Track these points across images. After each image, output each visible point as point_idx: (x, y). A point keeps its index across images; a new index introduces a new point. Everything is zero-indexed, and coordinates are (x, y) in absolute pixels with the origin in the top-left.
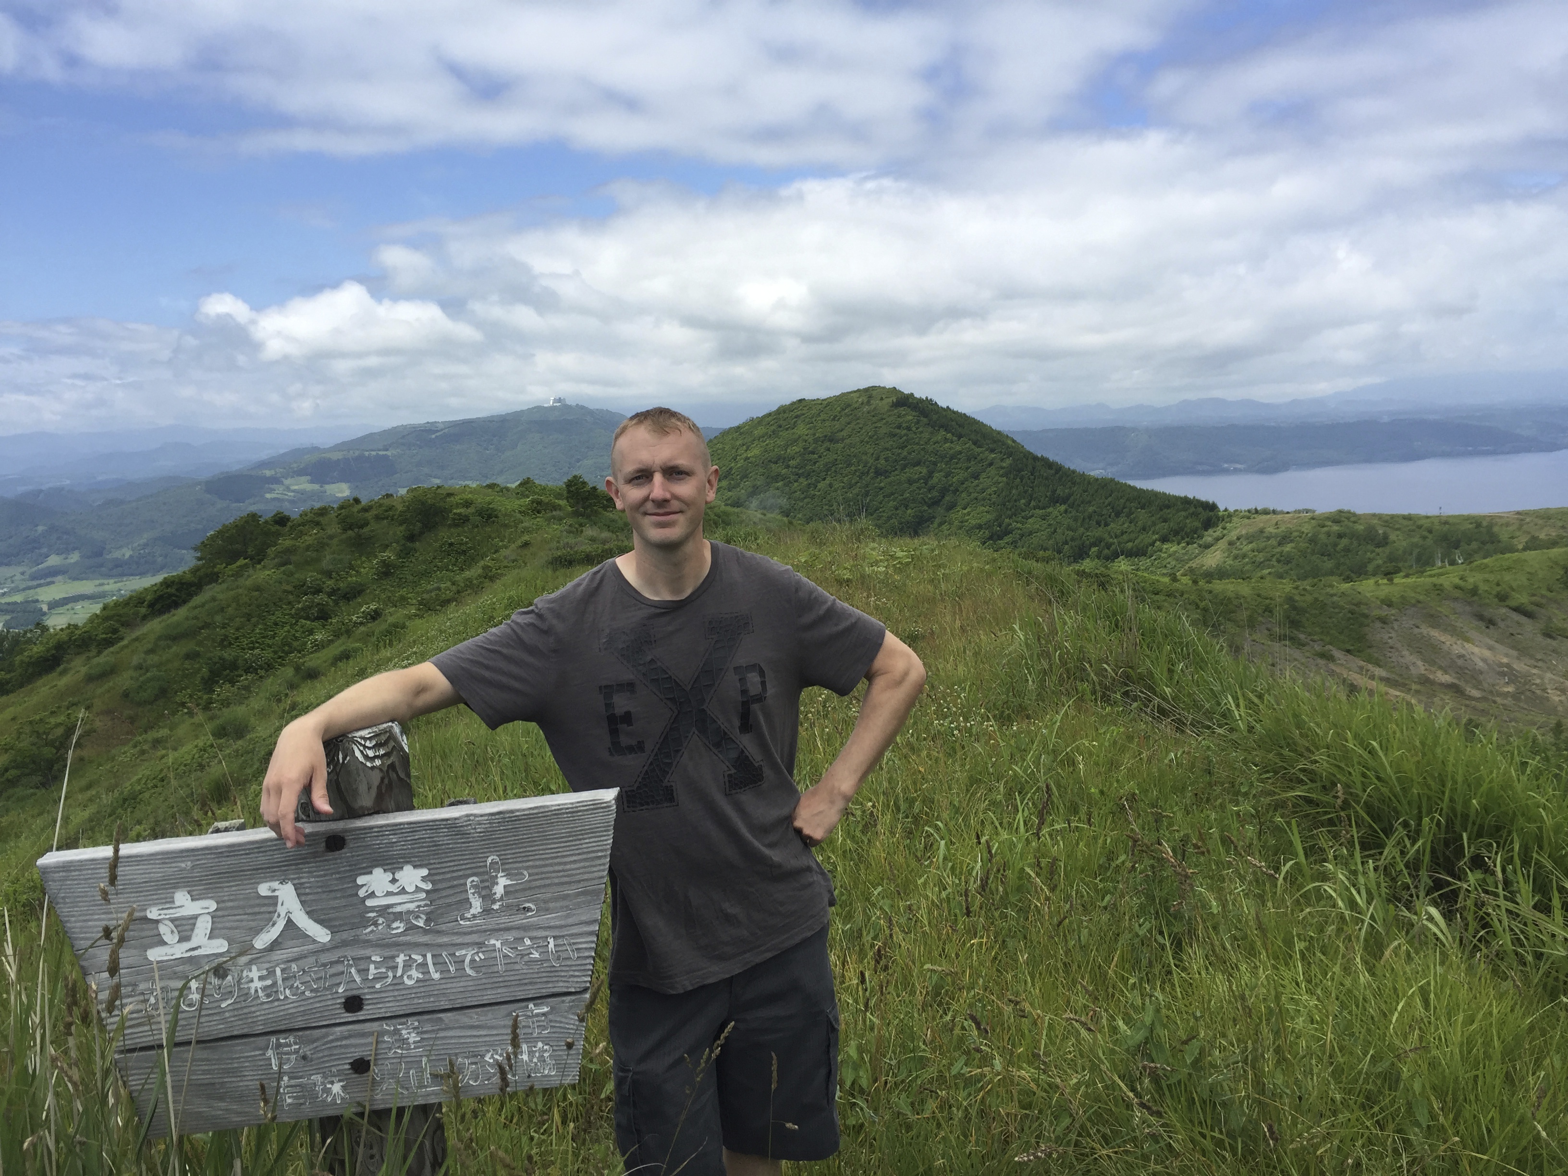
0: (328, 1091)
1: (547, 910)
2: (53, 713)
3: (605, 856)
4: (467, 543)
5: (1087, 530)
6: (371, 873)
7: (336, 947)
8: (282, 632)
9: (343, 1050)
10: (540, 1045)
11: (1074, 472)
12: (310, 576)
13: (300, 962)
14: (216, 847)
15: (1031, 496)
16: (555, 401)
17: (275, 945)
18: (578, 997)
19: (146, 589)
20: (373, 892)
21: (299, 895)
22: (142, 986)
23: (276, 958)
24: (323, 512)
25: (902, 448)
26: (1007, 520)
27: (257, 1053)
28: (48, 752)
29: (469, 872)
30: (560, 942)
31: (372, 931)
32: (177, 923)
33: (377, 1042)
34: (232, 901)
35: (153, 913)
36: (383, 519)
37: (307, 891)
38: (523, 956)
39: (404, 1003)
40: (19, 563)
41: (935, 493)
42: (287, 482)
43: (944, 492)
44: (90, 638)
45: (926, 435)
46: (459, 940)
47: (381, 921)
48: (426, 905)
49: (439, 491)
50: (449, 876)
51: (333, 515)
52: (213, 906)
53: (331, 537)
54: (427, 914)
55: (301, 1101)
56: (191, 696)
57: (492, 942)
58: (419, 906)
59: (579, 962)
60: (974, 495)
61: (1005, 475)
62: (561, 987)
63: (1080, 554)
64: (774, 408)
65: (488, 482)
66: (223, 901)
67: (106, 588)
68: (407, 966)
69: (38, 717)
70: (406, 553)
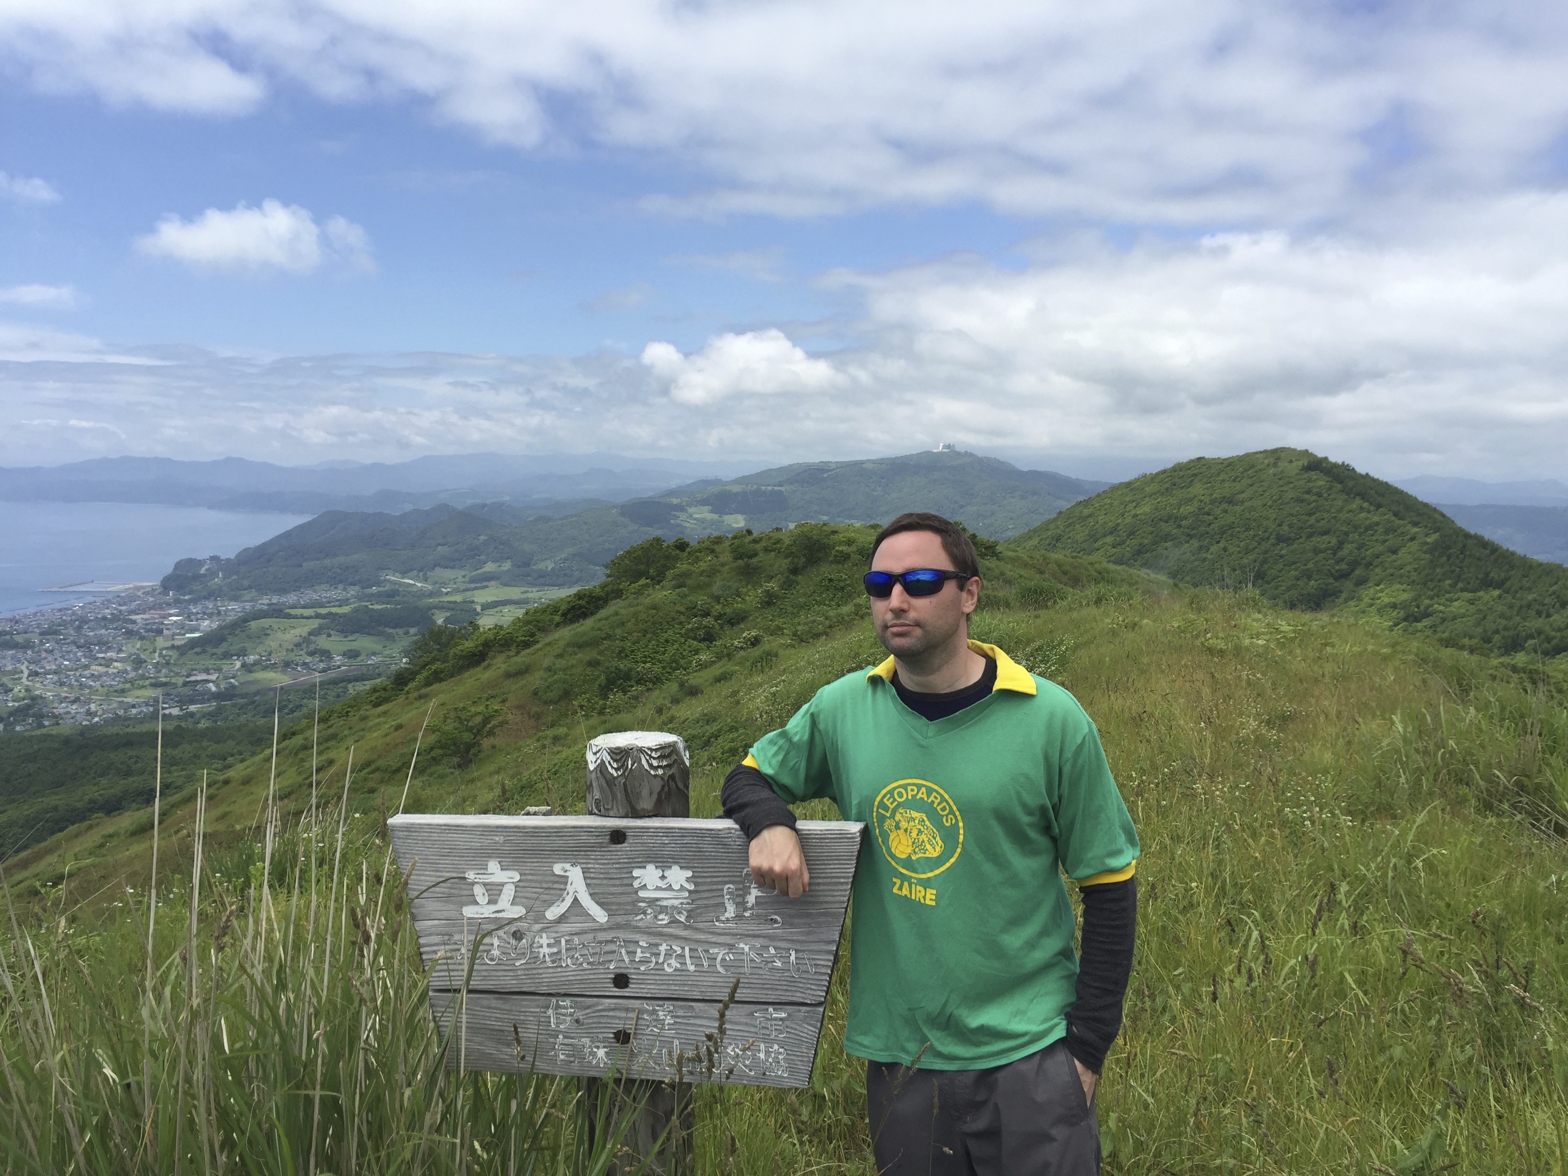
0: (594, 1054)
1: (792, 924)
2: (475, 702)
3: (847, 883)
4: (845, 580)
5: (1524, 619)
6: (645, 867)
7: (610, 928)
8: (671, 650)
9: (609, 1021)
10: (776, 1047)
11: (1513, 554)
12: (701, 600)
13: (582, 937)
14: (524, 827)
15: (1459, 577)
16: (945, 447)
17: (562, 919)
18: (813, 1008)
19: (562, 600)
20: (645, 885)
21: (585, 878)
22: (457, 937)
23: (563, 930)
24: (718, 540)
25: (1310, 515)
26: (1427, 602)
27: (538, 1010)
28: (467, 737)
29: (726, 879)
30: (800, 955)
31: (642, 919)
32: (488, 887)
33: (638, 1018)
34: (532, 874)
35: (471, 875)
36: (771, 551)
37: (592, 875)
38: (767, 962)
39: (663, 987)
40: (462, 567)
41: (1344, 566)
42: (691, 510)
43: (1354, 565)
44: (511, 639)
45: (1340, 503)
46: (714, 939)
47: (649, 911)
48: (688, 903)
49: (825, 528)
50: (709, 880)
51: (728, 543)
52: (517, 877)
53: (723, 565)
54: (688, 911)
55: (572, 1059)
56: (589, 700)
57: (742, 945)
58: (682, 904)
59: (816, 977)
60: (1391, 571)
61: (1430, 551)
62: (798, 997)
63: (1513, 645)
64: (1170, 466)
65: (872, 522)
66: (525, 874)
67: (530, 595)
68: (668, 955)
69: (462, 705)
70: (788, 585)
